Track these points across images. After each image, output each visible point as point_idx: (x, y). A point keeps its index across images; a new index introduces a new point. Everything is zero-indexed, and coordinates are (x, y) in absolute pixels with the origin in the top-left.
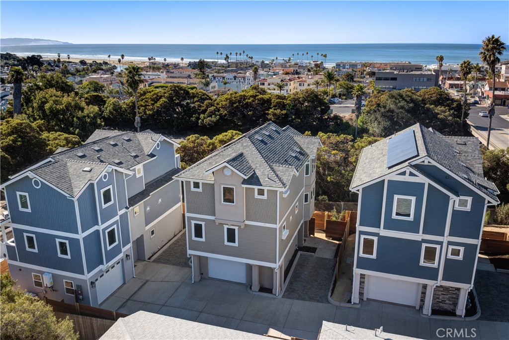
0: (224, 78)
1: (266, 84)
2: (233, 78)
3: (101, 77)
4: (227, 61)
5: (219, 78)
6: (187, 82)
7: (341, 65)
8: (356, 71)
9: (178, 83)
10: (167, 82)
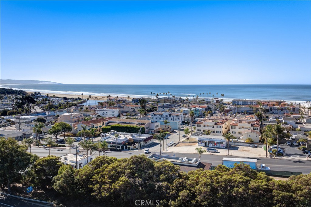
0: (162, 115)
1: (202, 126)
2: (169, 116)
3: (72, 115)
4: (158, 98)
5: (158, 115)
6: (137, 123)
7: (236, 102)
8: (253, 108)
9: (130, 123)
10: (120, 123)
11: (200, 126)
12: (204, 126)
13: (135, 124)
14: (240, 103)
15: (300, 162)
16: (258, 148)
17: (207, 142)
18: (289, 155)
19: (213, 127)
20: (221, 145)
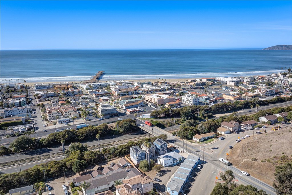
0: (12, 110)
2: (17, 110)
6: (15, 119)
7: (38, 87)
8: (56, 93)
9: (10, 120)
10: (3, 121)
11: (50, 114)
12: (52, 114)
13: (14, 120)
14: (41, 87)
15: (96, 121)
16: (80, 119)
17: (62, 121)
18: (92, 120)
19: (57, 114)
20: (68, 122)
